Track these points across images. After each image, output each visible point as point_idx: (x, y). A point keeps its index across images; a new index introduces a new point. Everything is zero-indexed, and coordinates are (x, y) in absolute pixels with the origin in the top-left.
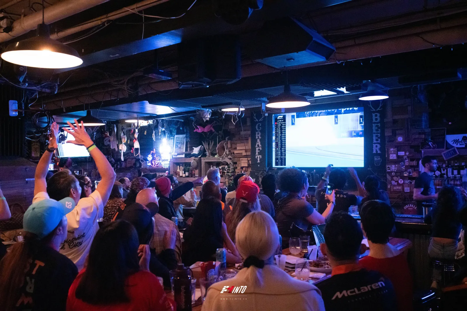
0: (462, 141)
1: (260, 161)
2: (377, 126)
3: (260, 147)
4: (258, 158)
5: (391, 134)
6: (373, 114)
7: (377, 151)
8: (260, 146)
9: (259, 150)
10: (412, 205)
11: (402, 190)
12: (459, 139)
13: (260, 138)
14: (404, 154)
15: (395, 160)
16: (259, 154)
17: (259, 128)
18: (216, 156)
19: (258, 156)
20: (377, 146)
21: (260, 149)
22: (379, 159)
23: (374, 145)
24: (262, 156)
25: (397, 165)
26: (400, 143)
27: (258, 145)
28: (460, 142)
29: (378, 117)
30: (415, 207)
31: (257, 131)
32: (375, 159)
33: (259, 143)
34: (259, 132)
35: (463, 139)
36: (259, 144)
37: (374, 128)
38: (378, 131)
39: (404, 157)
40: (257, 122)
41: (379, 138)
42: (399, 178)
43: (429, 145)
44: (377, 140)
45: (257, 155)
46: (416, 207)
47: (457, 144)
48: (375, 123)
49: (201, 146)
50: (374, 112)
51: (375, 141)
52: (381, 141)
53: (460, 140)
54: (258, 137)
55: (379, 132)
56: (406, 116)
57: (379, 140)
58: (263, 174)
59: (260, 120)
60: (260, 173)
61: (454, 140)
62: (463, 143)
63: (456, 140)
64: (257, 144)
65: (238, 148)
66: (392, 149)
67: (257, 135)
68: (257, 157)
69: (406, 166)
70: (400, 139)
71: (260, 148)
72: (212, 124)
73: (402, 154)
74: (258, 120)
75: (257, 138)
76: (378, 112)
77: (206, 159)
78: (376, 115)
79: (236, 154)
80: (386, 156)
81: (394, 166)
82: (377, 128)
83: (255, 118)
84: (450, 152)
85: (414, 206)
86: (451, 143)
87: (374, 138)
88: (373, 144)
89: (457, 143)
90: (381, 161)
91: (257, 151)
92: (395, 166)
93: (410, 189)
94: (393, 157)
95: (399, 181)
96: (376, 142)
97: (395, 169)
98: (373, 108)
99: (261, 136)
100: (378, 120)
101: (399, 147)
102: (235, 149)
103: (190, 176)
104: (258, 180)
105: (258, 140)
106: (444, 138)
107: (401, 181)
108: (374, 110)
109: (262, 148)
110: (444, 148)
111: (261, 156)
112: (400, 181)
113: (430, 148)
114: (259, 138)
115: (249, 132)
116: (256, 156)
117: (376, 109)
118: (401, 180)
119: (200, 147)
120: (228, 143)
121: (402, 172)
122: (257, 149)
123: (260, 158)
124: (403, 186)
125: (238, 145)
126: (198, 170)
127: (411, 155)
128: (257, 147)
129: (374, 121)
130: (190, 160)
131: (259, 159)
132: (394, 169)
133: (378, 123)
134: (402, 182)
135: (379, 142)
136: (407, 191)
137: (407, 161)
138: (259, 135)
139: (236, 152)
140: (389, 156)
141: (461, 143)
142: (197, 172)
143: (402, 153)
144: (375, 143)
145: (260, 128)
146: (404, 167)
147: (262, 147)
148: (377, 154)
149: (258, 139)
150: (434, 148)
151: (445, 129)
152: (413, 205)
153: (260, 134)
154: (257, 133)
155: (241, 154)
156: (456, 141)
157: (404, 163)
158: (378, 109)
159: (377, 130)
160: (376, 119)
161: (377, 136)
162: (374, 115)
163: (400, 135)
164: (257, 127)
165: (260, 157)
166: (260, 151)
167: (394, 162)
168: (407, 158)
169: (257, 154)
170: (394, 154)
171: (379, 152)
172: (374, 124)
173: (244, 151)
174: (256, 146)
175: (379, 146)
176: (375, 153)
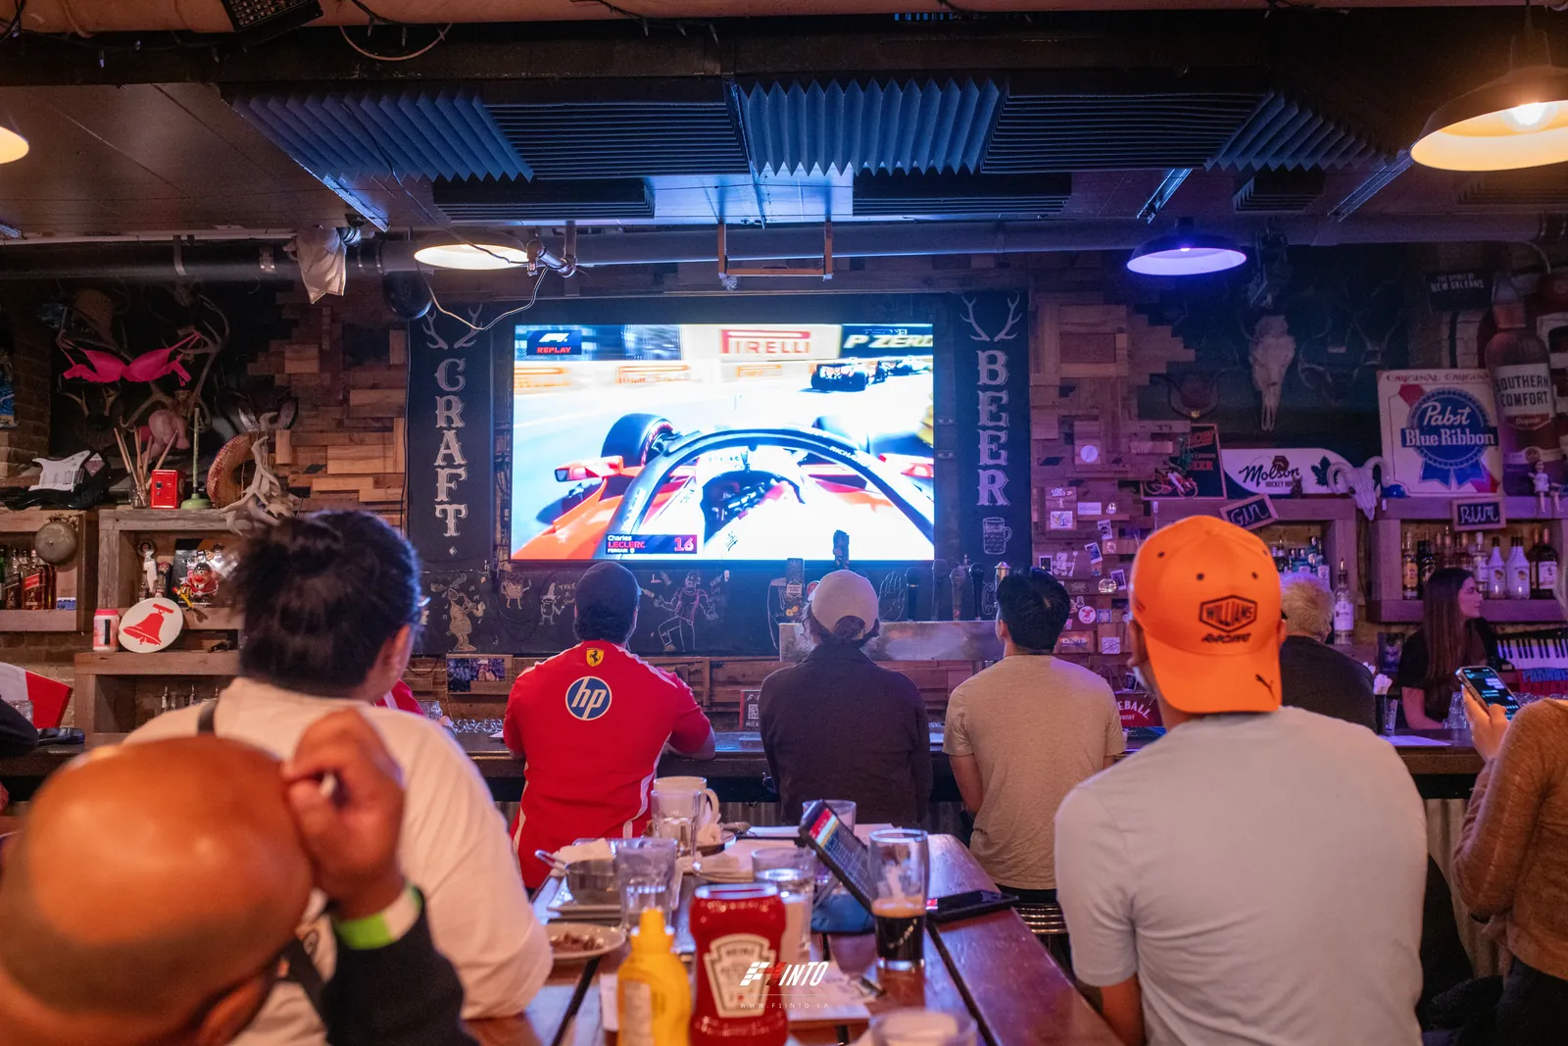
0: (1271, 474)
1: (457, 529)
2: (995, 400)
3: (460, 466)
4: (446, 518)
5: (1054, 434)
6: (979, 352)
7: (993, 499)
8: (459, 460)
9: (452, 478)
10: (1132, 705)
11: (1090, 648)
12: (1261, 468)
13: (458, 423)
14: (1099, 512)
15: (1069, 532)
16: (454, 497)
17: (452, 380)
18: (187, 505)
19: (451, 509)
20: (993, 479)
21: (460, 476)
22: (1002, 528)
23: (984, 475)
24: (469, 508)
25: (1075, 553)
26: (1090, 467)
27: (449, 458)
28: (1267, 476)
29: (999, 367)
30: (1144, 710)
31: (443, 393)
32: (987, 528)
33: (451, 446)
34: (451, 397)
35: (1274, 465)
36: (455, 450)
37: (985, 408)
38: (999, 419)
39: (1099, 523)
40: (442, 355)
41: (1001, 447)
42: (1080, 603)
43: (1170, 483)
44: (994, 455)
45: (442, 503)
46: (1148, 710)
47: (1258, 484)
48: (986, 388)
49: (87, 453)
50: (984, 346)
51: (985, 460)
52: (1008, 459)
53: (1267, 469)
54: (449, 420)
55: (1002, 424)
56: (1111, 370)
57: (1003, 453)
58: (473, 588)
59: (456, 346)
60: (456, 584)
61: (1248, 468)
62: (1276, 479)
63: (1254, 468)
64: (443, 451)
65: (332, 468)
66: (1058, 492)
67: (441, 413)
68: (444, 512)
69: (1108, 558)
70: (1089, 454)
71: (461, 471)
72: (181, 347)
73: (1090, 512)
74: (451, 345)
75: (441, 423)
76: (1002, 346)
77: (129, 516)
78: (992, 360)
79: (318, 496)
80: (1035, 518)
81: (1064, 556)
82: (993, 408)
83: (432, 333)
84: (1247, 507)
85: (1138, 706)
86: (1239, 479)
87: (984, 447)
88: (980, 471)
89: (1258, 479)
90: (1009, 536)
91: (443, 485)
92: (1068, 557)
93: (1123, 643)
94: (1061, 520)
95: (1082, 616)
96: (992, 462)
97: (1069, 569)
98: (978, 329)
99: (463, 416)
100: (1001, 380)
101: (1083, 484)
102: (316, 469)
103: (11, 603)
104: (445, 617)
105: (450, 436)
106: (1216, 462)
107: (1087, 615)
108: (985, 338)
109: (468, 471)
110: (1222, 495)
111: (462, 507)
112: (1084, 614)
113: (1174, 493)
114: (453, 426)
115: (399, 397)
116: (439, 508)
117: (992, 336)
118: (1088, 608)
119: (79, 458)
120: (278, 440)
121: (1092, 580)
122: (443, 474)
123: (457, 517)
124: (1096, 632)
125: (332, 452)
126: (75, 571)
127: (1125, 517)
128: (442, 467)
129: (984, 379)
130: (27, 519)
131: (451, 522)
132: (1064, 568)
133: (998, 388)
134: (1093, 616)
135: (1002, 462)
136: (1111, 653)
137: (1111, 537)
138: (455, 413)
139: (319, 484)
140: (1044, 515)
141: (1269, 480)
142: (68, 581)
143: (1091, 509)
144: (986, 468)
145: (461, 379)
146: (1100, 559)
147: (469, 467)
148: (993, 510)
149: (449, 428)
150: (1189, 493)
151: (1213, 428)
152: (1135, 704)
153: (458, 407)
154: (441, 401)
155: (353, 496)
156: (1254, 473)
157: (1100, 543)
158: (1001, 336)
159: (994, 417)
160: (993, 375)
161: (994, 439)
162: (982, 356)
163: (1089, 437)
164: (440, 375)
165: (458, 512)
166: (459, 483)
167: (1068, 541)
168: (1109, 527)
169: (442, 496)
170: (1064, 510)
171: (1001, 501)
172: (984, 391)
173: (370, 481)
174: (439, 462)
175: (1001, 479)
176: (987, 504)
